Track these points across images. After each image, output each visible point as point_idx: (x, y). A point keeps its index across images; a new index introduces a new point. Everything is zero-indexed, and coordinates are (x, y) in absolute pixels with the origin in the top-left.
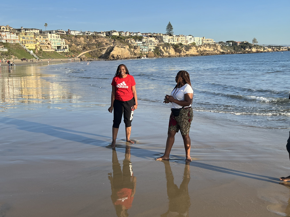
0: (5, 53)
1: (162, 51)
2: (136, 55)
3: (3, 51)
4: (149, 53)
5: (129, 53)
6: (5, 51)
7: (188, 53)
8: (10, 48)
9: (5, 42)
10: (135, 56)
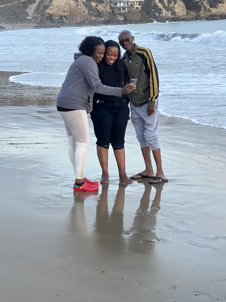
1: (158, 7)
2: (101, 17)
4: (129, 12)
5: (87, 12)
7: (214, 11)
10: (100, 19)
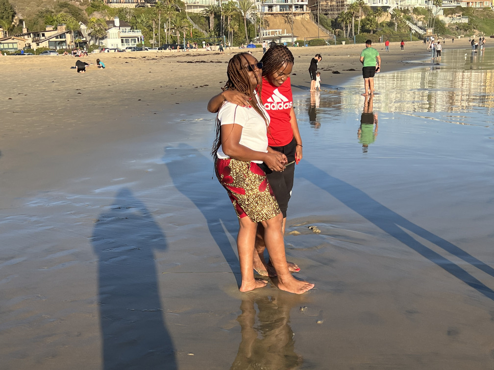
0: (463, 27)
3: (460, 22)
6: (463, 22)
8: (473, 17)
9: (466, 6)
